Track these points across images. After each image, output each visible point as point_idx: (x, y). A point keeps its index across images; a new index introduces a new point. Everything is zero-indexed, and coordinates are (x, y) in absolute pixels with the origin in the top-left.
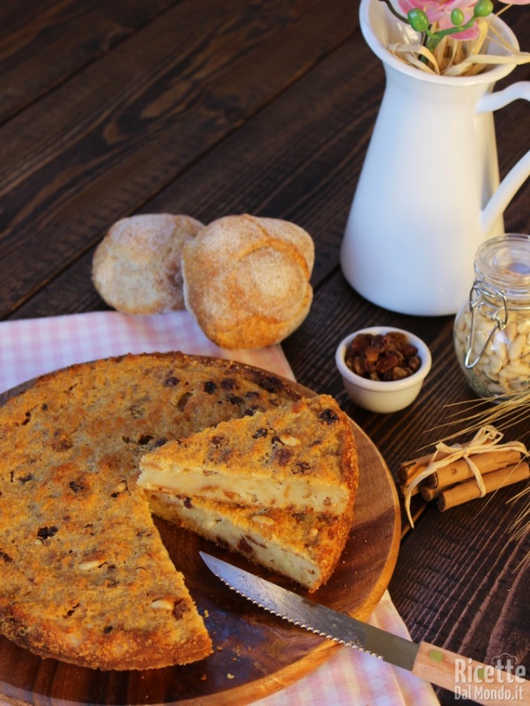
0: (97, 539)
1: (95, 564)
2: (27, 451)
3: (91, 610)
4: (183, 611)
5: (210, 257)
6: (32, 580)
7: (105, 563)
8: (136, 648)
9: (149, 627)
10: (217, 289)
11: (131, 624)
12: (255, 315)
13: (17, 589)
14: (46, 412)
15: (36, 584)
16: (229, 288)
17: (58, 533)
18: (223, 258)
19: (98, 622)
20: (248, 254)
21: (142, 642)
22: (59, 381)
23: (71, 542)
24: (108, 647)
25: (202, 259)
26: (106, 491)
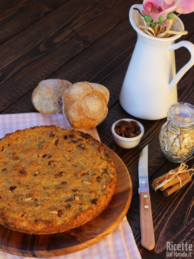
0: (30, 190)
1: (30, 199)
2: (4, 160)
3: (30, 214)
4: (61, 214)
5: (72, 96)
6: (9, 204)
7: (34, 198)
8: (46, 227)
9: (50, 220)
10: (74, 108)
11: (44, 219)
12: (87, 117)
13: (4, 208)
14: (9, 146)
15: (10, 206)
16: (78, 108)
17: (17, 188)
18: (77, 97)
19: (33, 218)
20: (86, 96)
21: (48, 225)
22: (13, 136)
23: (21, 191)
24: (36, 227)
25: (70, 97)
26: (32, 174)
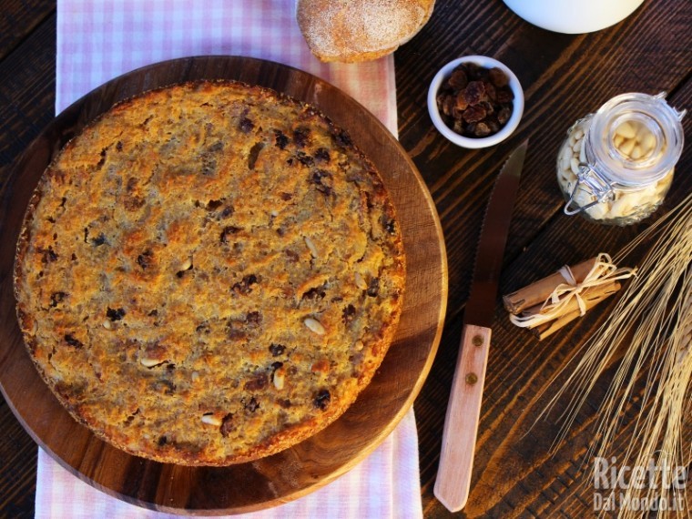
0: (160, 331)
1: (156, 361)
2: (102, 205)
3: (149, 419)
4: (230, 431)
6: (98, 375)
7: (165, 362)
9: (198, 442)
11: (182, 435)
14: (121, 153)
15: (102, 381)
16: (336, 26)
17: (125, 317)
19: (154, 433)
22: (135, 112)
23: (137, 330)
26: (172, 269)
